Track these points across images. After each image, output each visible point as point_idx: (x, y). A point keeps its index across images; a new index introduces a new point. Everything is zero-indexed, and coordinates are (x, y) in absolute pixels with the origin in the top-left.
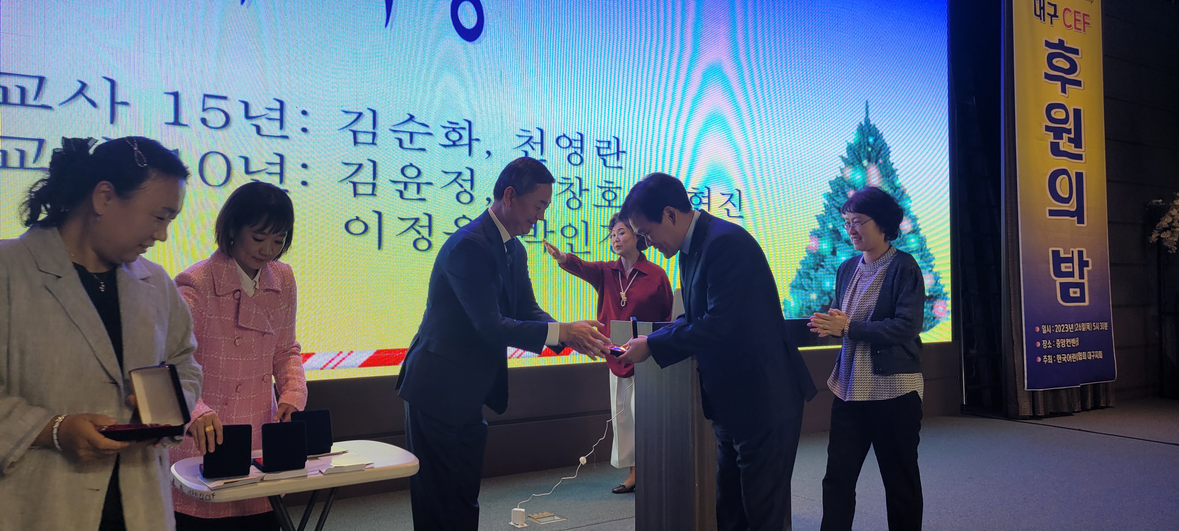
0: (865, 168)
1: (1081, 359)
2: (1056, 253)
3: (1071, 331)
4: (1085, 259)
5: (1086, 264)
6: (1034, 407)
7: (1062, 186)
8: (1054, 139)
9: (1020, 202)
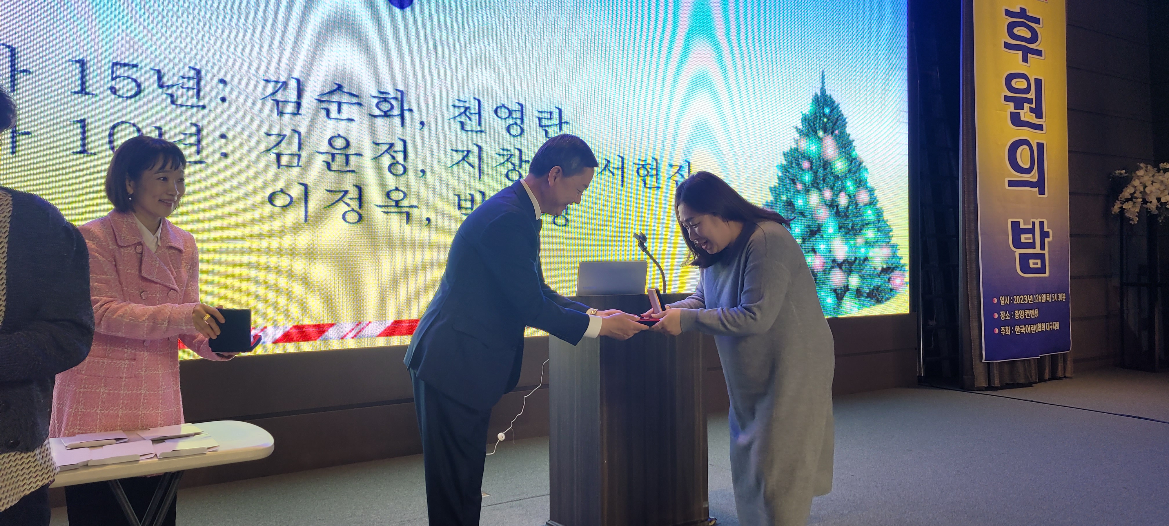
0: (820, 140)
1: (1040, 330)
2: (1015, 225)
3: (1030, 302)
4: (1046, 230)
5: (1047, 235)
6: (989, 380)
7: (1023, 157)
8: (1015, 109)
9: (980, 173)
